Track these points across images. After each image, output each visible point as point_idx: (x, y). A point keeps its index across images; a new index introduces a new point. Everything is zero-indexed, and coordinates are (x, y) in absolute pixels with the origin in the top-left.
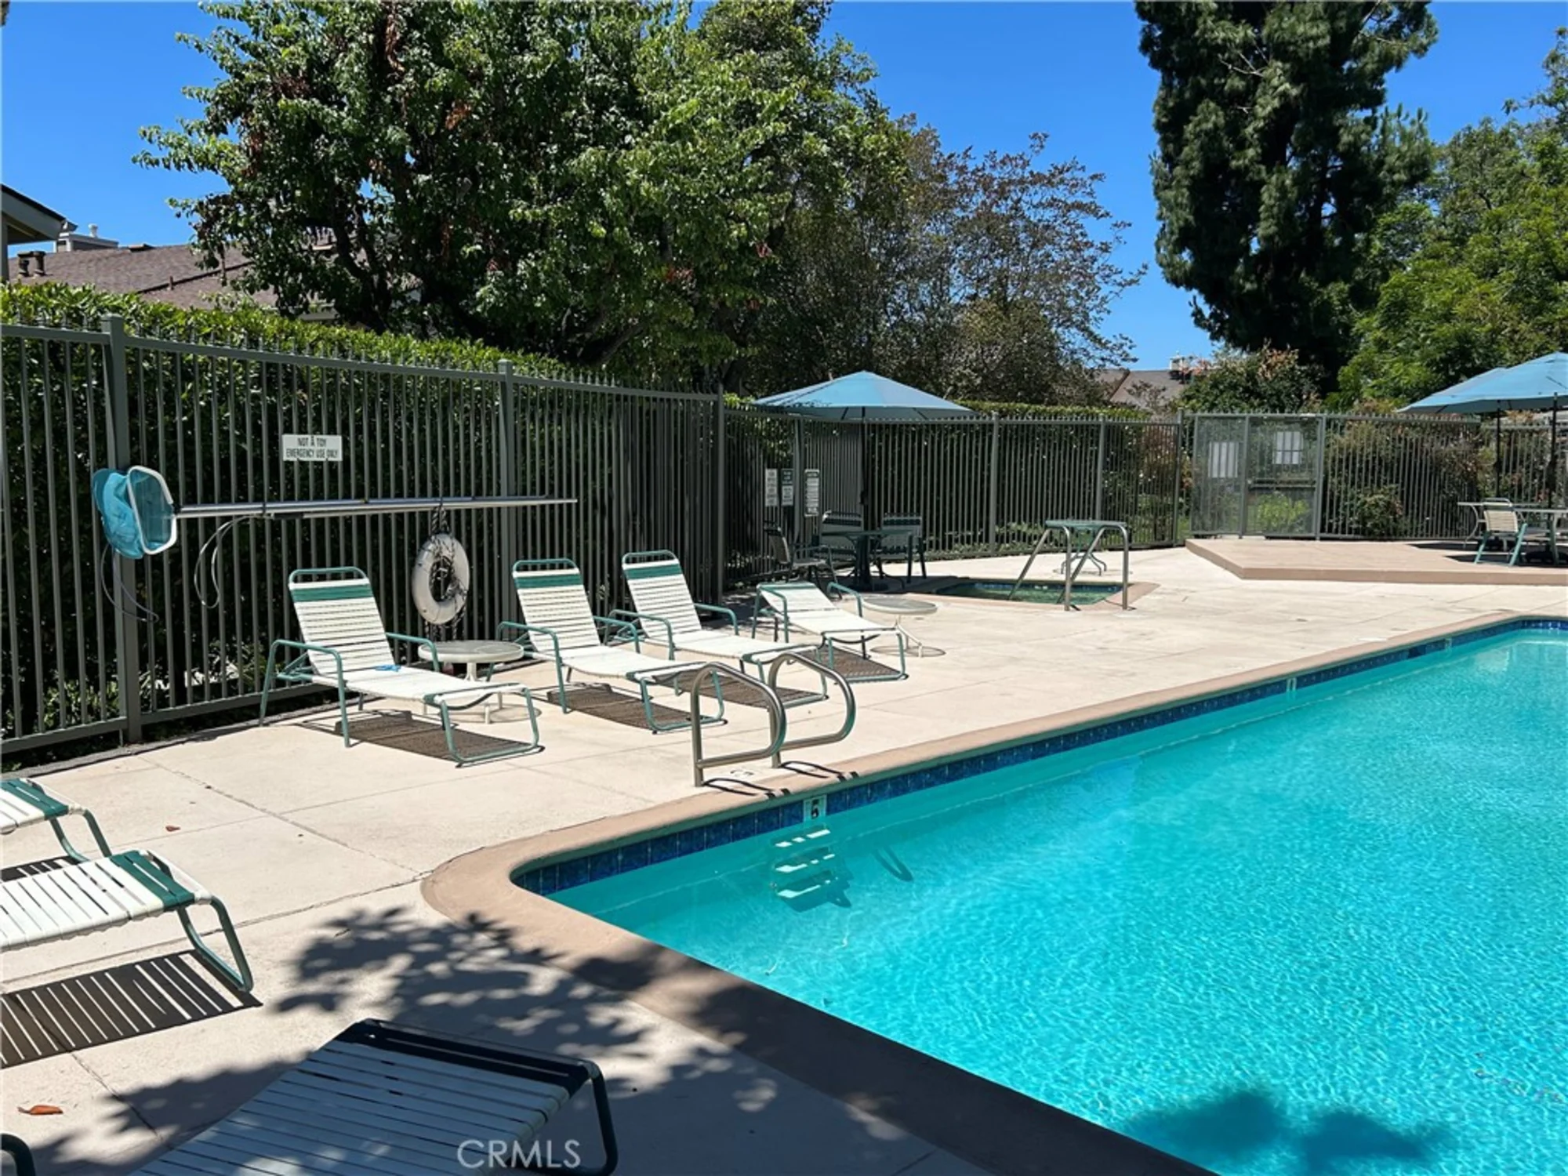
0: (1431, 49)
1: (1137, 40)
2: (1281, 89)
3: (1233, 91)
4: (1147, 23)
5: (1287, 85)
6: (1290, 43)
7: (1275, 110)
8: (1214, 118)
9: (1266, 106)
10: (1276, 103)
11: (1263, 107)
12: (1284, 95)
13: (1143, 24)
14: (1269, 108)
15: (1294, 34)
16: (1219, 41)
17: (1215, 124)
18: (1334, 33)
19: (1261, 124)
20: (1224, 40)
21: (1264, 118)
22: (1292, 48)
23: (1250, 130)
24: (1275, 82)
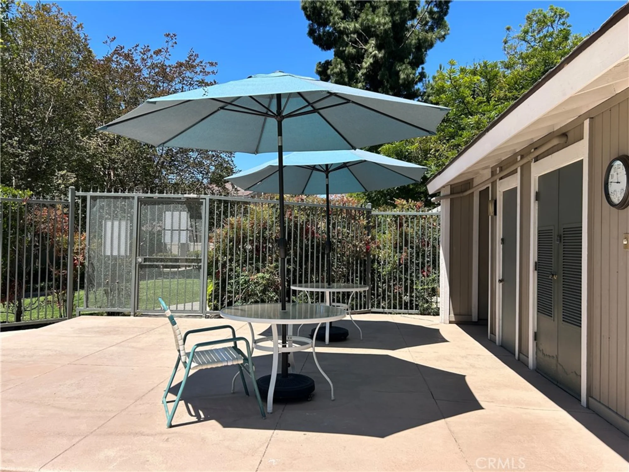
0: (447, 37)
1: (307, 30)
2: (373, 53)
3: (350, 54)
4: (311, 22)
5: (377, 52)
6: (372, 27)
7: (371, 64)
8: (339, 66)
9: (367, 62)
10: (371, 60)
11: (366, 63)
12: (375, 56)
13: (308, 22)
14: (368, 63)
15: (374, 22)
16: (342, 28)
17: (341, 70)
18: (394, 23)
19: (365, 71)
20: (344, 28)
21: (366, 68)
22: (373, 29)
23: (360, 74)
24: (370, 50)
